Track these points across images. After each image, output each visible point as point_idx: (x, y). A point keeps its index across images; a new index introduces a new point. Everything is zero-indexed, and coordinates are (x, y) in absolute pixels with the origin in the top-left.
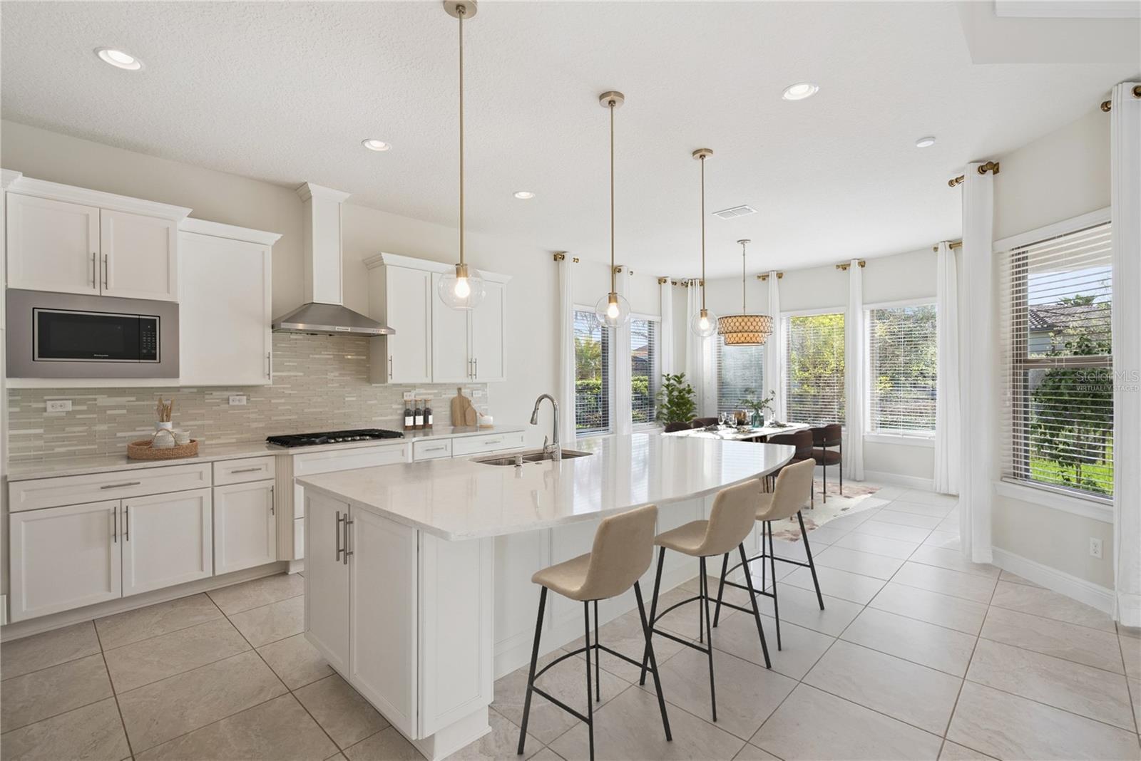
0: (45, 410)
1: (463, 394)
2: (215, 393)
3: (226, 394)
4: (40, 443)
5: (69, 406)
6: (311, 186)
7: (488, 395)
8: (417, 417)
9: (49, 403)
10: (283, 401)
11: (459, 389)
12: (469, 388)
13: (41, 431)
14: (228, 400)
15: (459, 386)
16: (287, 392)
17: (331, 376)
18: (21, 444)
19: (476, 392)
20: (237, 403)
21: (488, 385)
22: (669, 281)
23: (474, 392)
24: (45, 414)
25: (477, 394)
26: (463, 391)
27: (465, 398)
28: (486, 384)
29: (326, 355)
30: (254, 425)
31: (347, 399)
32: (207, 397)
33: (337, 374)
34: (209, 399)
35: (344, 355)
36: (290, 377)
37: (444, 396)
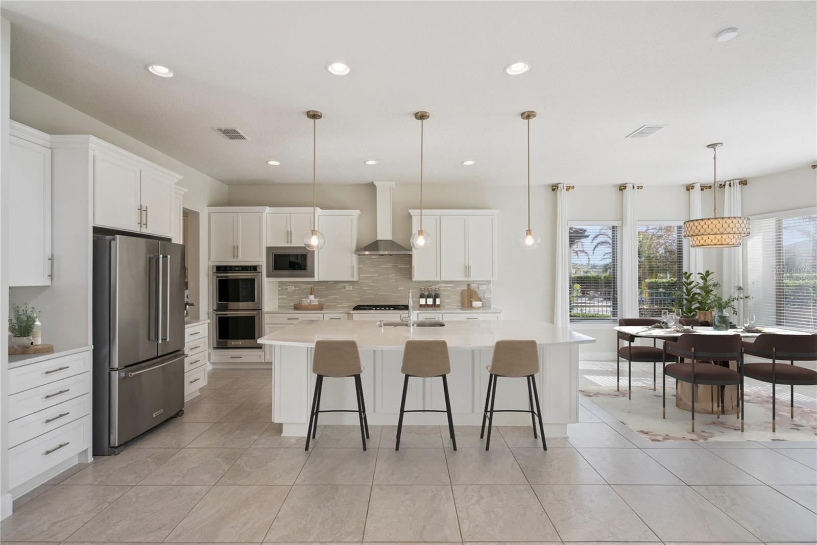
0: (287, 289)
1: (471, 288)
2: (341, 284)
3: (344, 284)
4: (286, 301)
5: (294, 288)
6: (375, 183)
7: (492, 289)
8: (428, 299)
9: (288, 286)
10: (368, 288)
11: (469, 285)
12: (476, 284)
13: (286, 297)
14: (345, 287)
15: (469, 283)
16: (370, 284)
17: (390, 276)
18: (281, 301)
19: (482, 286)
20: (349, 289)
21: (491, 282)
22: (697, 187)
23: (480, 286)
24: (287, 291)
25: (482, 288)
26: (472, 285)
27: (473, 290)
28: (490, 281)
29: (389, 265)
30: (356, 299)
31: (399, 288)
32: (338, 285)
33: (394, 275)
34: (338, 286)
35: (397, 266)
36: (371, 277)
37: (458, 288)
